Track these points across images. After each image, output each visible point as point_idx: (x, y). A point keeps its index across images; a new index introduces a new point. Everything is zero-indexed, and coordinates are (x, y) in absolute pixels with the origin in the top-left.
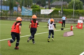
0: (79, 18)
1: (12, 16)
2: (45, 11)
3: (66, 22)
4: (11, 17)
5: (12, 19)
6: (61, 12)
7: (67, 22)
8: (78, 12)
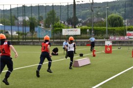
1: (26, 39)
2: (69, 31)
3: (95, 45)
4: (24, 40)
5: (25, 43)
8: (114, 30)
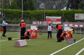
0: (31, 23)
6: (2, 14)
7: (14, 30)
